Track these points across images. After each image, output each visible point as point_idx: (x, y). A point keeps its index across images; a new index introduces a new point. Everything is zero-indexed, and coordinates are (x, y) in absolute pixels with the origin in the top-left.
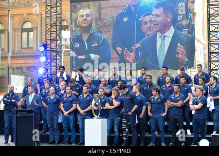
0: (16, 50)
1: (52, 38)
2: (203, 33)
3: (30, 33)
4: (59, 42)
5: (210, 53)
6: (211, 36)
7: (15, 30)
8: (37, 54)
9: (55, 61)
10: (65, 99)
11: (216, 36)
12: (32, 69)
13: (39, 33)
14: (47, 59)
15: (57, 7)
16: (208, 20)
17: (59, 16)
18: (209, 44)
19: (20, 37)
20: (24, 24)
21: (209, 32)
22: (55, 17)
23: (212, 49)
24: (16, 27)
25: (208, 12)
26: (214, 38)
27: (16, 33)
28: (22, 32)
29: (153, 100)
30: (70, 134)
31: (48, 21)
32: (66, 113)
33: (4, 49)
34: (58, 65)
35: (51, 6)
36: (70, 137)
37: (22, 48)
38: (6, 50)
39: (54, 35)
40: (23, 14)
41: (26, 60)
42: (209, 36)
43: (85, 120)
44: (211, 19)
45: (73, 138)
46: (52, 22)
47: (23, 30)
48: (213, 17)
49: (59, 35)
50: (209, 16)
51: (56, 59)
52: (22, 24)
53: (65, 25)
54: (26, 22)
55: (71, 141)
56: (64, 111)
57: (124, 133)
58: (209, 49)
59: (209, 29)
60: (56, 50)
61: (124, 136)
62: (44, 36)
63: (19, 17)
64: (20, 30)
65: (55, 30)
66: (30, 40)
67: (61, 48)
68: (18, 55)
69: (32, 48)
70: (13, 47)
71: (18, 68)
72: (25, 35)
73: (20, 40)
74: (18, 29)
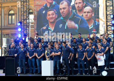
0: (6, 25)
1: (24, 19)
2: (103, 15)
3: (13, 16)
4: (28, 21)
5: (107, 26)
6: (108, 17)
7: (5, 15)
8: (17, 27)
9: (26, 30)
10: (30, 50)
11: (110, 17)
12: (14, 35)
13: (18, 16)
14: (22, 30)
15: (27, 2)
16: (106, 8)
17: (28, 7)
18: (107, 21)
19: (8, 18)
21: (107, 15)
22: (26, 7)
23: (108, 24)
24: (6, 13)
25: (106, 4)
26: (109, 18)
27: (6, 16)
28: (9, 16)
29: (78, 50)
31: (22, 10)
32: (30, 58)
34: (27, 33)
35: (24, 2)
36: (33, 70)
37: (9, 24)
39: (25, 17)
40: (9, 6)
41: (11, 30)
42: (107, 17)
44: (107, 8)
45: (34, 71)
46: (24, 10)
48: (109, 7)
49: (28, 17)
50: (107, 6)
51: (27, 29)
52: (8, 11)
53: (31, 12)
54: (11, 10)
55: (33, 72)
56: (29, 57)
57: (64, 68)
58: (107, 24)
59: (106, 13)
60: (27, 25)
61: (64, 70)
62: (20, 18)
63: (7, 8)
64: (8, 15)
65: (26, 14)
66: (13, 19)
67: (29, 24)
68: (7, 28)
69: (14, 24)
70: (4, 23)
71: (7, 34)
73: (8, 20)
74: (6, 14)
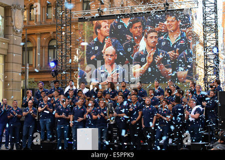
0: (43, 66)
7: (42, 47)
19: (47, 54)
20: (50, 41)
24: (43, 44)
27: (43, 50)
33: (32, 65)
34: (67, 79)
38: (34, 66)
40: (49, 33)
43: (78, 129)
47: (50, 47)
49: (69, 52)
54: (53, 39)
60: (66, 66)
63: (46, 35)
64: (47, 48)
68: (45, 70)
72: (51, 52)
74: (45, 47)
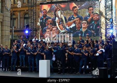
7: (21, 18)
24: (21, 16)
28: (24, 19)
30: (31, 67)
33: (15, 27)
38: (16, 27)
40: (24, 10)
47: (25, 18)
49: (35, 20)
52: (24, 15)
54: (26, 14)
57: (59, 67)
60: (33, 28)
68: (22, 30)
72: (26, 21)
